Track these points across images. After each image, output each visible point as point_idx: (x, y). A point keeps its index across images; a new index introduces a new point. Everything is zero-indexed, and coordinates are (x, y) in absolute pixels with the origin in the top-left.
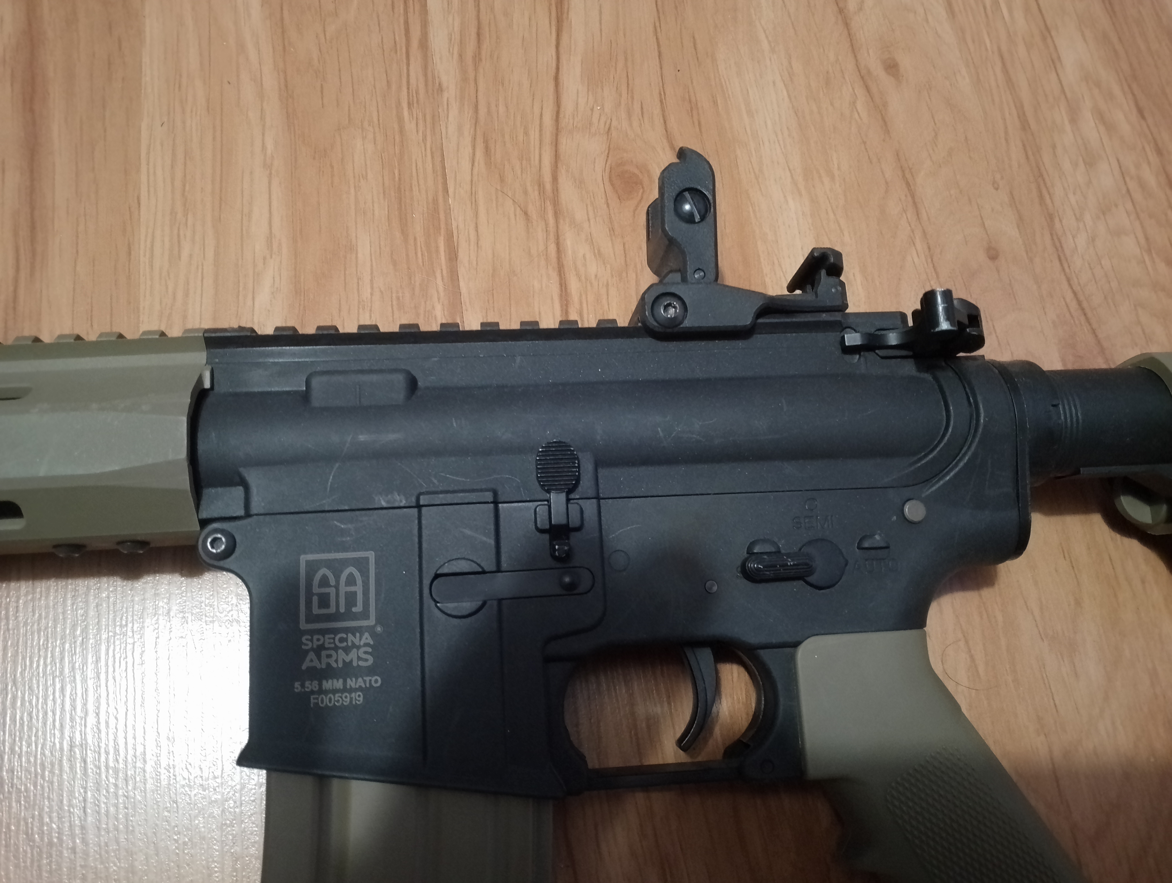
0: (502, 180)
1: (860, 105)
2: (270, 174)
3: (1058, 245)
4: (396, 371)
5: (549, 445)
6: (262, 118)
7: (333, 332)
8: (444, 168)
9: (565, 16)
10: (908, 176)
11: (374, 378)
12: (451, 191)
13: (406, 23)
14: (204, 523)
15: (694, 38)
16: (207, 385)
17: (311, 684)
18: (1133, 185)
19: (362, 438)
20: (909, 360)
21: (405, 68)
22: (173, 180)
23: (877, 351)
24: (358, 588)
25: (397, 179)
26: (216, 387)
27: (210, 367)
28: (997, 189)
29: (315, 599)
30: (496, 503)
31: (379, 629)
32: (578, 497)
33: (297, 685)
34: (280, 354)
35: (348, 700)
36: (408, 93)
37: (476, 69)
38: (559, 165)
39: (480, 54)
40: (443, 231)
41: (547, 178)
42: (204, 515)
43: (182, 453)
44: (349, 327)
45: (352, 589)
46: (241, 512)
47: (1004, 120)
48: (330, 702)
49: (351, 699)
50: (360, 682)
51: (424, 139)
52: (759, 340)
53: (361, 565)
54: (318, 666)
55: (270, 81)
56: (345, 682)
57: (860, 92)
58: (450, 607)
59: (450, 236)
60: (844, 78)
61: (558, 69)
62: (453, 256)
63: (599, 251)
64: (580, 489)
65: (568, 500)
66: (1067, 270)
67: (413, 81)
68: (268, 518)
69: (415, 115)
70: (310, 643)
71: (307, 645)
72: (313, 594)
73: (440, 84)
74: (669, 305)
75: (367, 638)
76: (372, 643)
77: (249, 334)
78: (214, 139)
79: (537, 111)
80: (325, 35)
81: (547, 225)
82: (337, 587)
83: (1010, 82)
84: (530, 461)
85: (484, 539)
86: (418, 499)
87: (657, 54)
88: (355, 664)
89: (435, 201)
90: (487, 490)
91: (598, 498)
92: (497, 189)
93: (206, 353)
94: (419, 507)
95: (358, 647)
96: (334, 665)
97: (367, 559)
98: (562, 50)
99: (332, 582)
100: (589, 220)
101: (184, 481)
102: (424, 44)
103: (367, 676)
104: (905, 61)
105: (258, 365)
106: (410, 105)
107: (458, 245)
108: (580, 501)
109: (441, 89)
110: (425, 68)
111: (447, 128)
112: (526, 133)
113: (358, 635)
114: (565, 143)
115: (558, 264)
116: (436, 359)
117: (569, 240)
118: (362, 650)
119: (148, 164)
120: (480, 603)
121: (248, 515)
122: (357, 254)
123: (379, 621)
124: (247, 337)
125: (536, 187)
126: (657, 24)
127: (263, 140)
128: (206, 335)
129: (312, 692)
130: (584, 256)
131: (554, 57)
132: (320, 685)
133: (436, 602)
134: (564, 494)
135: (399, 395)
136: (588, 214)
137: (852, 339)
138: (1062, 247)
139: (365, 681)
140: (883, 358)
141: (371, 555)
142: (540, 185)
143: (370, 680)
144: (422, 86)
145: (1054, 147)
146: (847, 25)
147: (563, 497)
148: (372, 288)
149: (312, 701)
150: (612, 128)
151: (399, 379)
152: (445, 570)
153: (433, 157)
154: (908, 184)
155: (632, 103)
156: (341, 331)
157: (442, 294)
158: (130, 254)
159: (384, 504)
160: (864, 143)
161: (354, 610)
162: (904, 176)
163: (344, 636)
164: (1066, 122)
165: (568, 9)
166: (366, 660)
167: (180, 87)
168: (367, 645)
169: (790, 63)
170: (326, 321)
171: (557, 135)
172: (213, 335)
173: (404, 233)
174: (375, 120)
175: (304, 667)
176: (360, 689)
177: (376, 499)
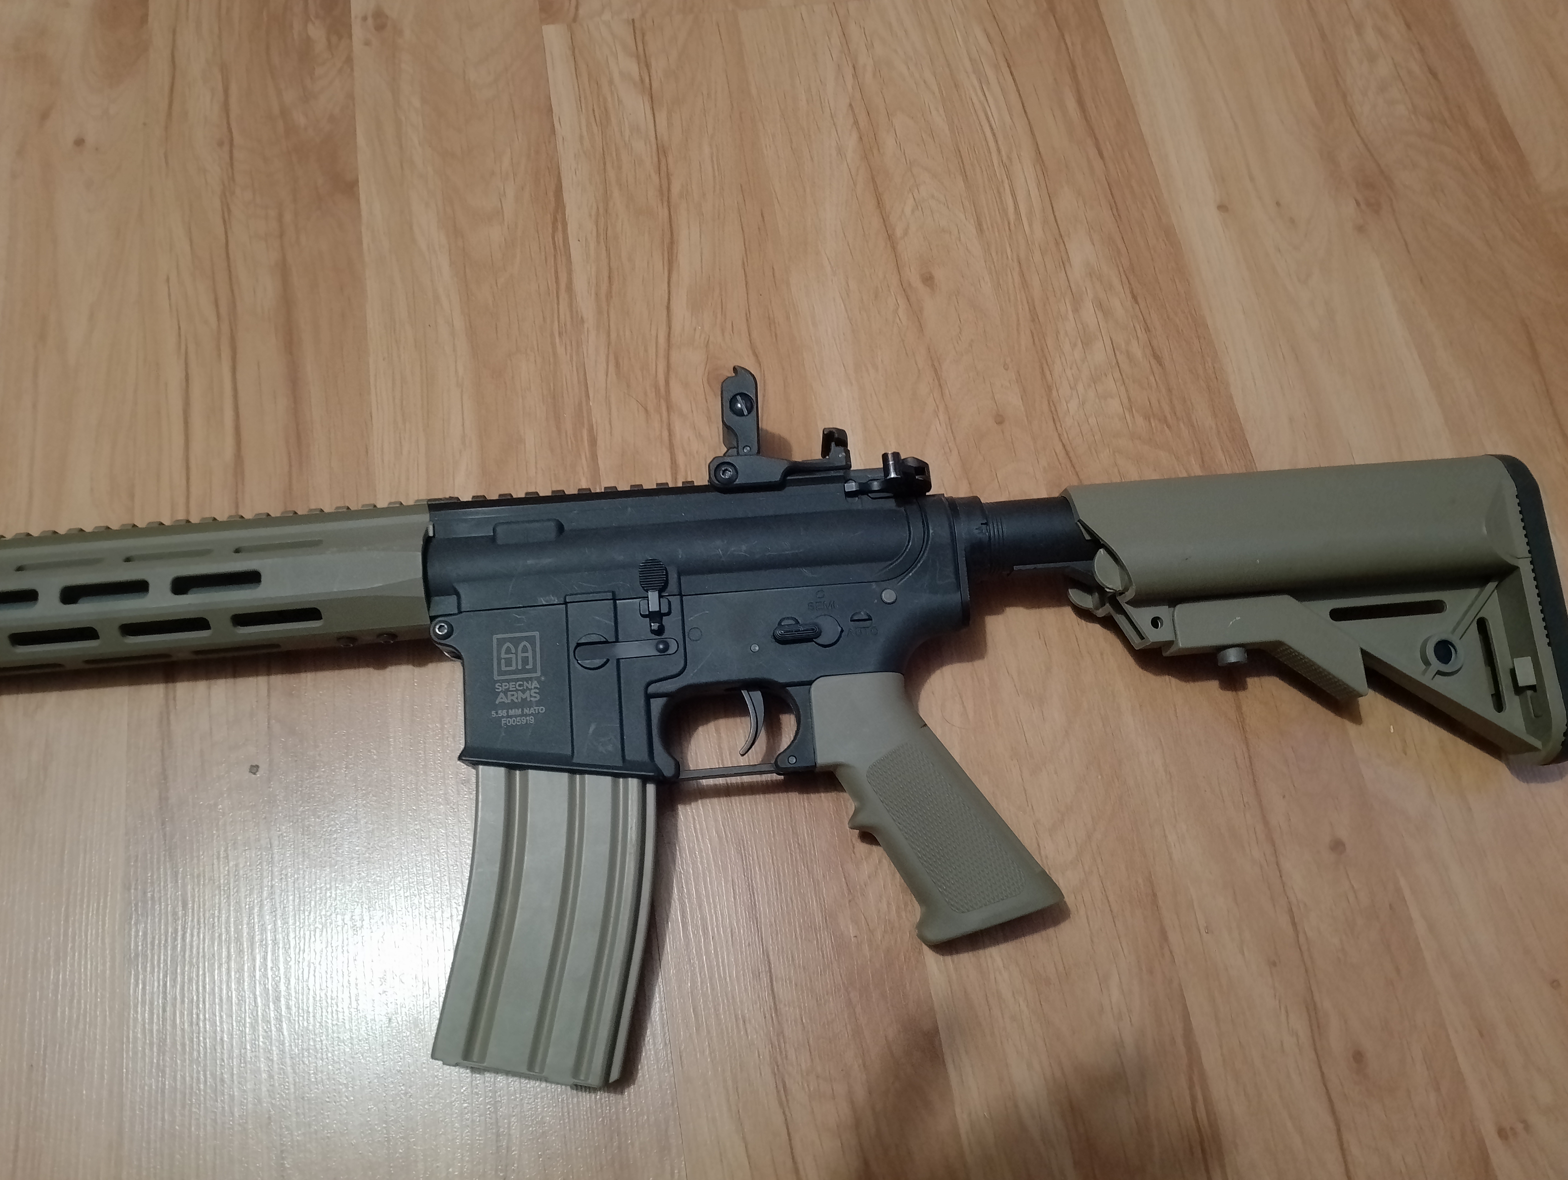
0: (628, 386)
1: (901, 312)
2: (462, 391)
3: (1053, 409)
4: (549, 520)
5: (647, 561)
6: (454, 350)
7: (509, 497)
8: (586, 379)
9: (674, 258)
10: (936, 364)
11: (537, 525)
12: (591, 396)
13: (556, 272)
14: (432, 618)
15: (773, 268)
16: (431, 534)
17: (502, 712)
18: (1121, 358)
19: (529, 562)
20: (891, 499)
21: (556, 306)
22: (394, 398)
23: (869, 494)
24: (530, 654)
25: (552, 389)
26: (436, 536)
27: (432, 523)
28: (1007, 370)
29: (503, 661)
30: (614, 600)
31: (543, 678)
32: (667, 594)
33: (493, 712)
34: (477, 513)
35: (525, 721)
36: (559, 325)
37: (608, 305)
38: (671, 373)
39: (611, 292)
40: (586, 426)
41: (662, 382)
42: (433, 614)
43: (420, 574)
44: (520, 494)
45: (526, 654)
46: (456, 611)
47: (1018, 315)
48: (514, 722)
49: (527, 720)
50: (532, 710)
51: (571, 357)
52: (789, 490)
53: (531, 640)
54: (506, 702)
55: (459, 323)
56: (523, 710)
57: (902, 302)
58: (587, 663)
59: (591, 429)
60: (889, 291)
61: (669, 299)
62: (593, 442)
63: (699, 433)
64: (668, 589)
65: (660, 597)
66: (1059, 428)
67: (562, 317)
68: (472, 613)
69: (564, 342)
70: (500, 688)
71: (498, 689)
72: (501, 659)
73: (582, 318)
74: (727, 470)
75: (535, 684)
76: (539, 687)
77: (456, 501)
78: (421, 367)
79: (654, 332)
80: (497, 286)
81: (661, 417)
82: (516, 654)
83: (1025, 284)
84: (636, 573)
85: (607, 622)
86: (565, 599)
87: (744, 282)
88: (528, 700)
89: (580, 404)
90: (609, 592)
91: (681, 595)
92: (624, 393)
93: (428, 515)
94: (566, 603)
95: (530, 690)
96: (516, 701)
97: (534, 636)
98: (672, 285)
99: (513, 651)
100: (692, 412)
101: (421, 593)
102: (570, 288)
103: (536, 706)
104: (939, 274)
105: (466, 521)
106: (560, 334)
107: (597, 433)
108: (668, 597)
109: (582, 321)
110: (571, 306)
111: (587, 350)
112: (646, 350)
113: (530, 682)
114: (675, 356)
115: (670, 444)
116: (575, 512)
117: (677, 425)
118: (533, 691)
119: (376, 389)
120: (605, 660)
121: (460, 612)
122: (525, 444)
123: (543, 673)
124: (455, 503)
125: (654, 390)
126: (745, 260)
127: (456, 366)
128: (429, 503)
129: (503, 717)
130: (689, 438)
131: (667, 291)
132: (507, 712)
133: (577, 660)
134: (657, 593)
135: (552, 535)
136: (691, 408)
137: (851, 486)
138: (1056, 411)
139: (535, 710)
140: (872, 498)
141: (537, 634)
142: (656, 388)
143: (538, 709)
144: (568, 319)
145: (1058, 332)
146: (894, 248)
147: (656, 593)
148: (536, 468)
149: (503, 722)
150: (710, 342)
151: (552, 524)
152: (583, 641)
153: (578, 373)
154: (936, 370)
155: (725, 322)
156: (514, 496)
157: (586, 470)
158: (367, 452)
159: (544, 603)
160: (903, 341)
161: (527, 667)
162: (933, 365)
163: (521, 683)
164: (1070, 312)
165: (677, 253)
166: (535, 697)
167: (395, 330)
168: (535, 688)
169: (847, 283)
170: (504, 491)
171: (669, 350)
172: (434, 503)
173: (559, 429)
174: (536, 348)
175: (497, 702)
176: (532, 714)
177: (539, 599)
